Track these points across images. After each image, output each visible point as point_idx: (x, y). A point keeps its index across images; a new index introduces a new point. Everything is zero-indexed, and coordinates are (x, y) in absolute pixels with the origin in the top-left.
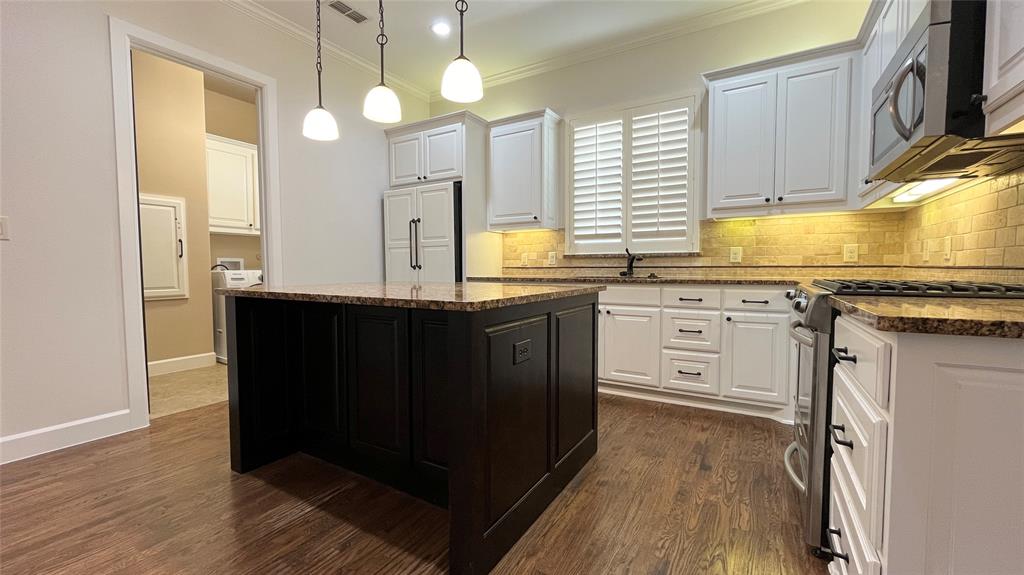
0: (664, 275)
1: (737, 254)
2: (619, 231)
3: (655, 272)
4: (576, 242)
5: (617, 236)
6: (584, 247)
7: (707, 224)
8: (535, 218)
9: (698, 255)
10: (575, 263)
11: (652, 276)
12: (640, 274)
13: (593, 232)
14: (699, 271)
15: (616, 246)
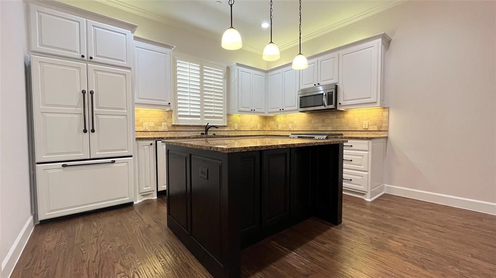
0: (217, 134)
1: (236, 127)
2: (199, 115)
3: (215, 132)
4: (179, 118)
5: (198, 117)
6: (183, 121)
7: (228, 115)
8: (169, 104)
9: (227, 126)
10: (177, 129)
11: (214, 134)
12: (210, 134)
13: (188, 114)
14: (226, 132)
15: (198, 122)
